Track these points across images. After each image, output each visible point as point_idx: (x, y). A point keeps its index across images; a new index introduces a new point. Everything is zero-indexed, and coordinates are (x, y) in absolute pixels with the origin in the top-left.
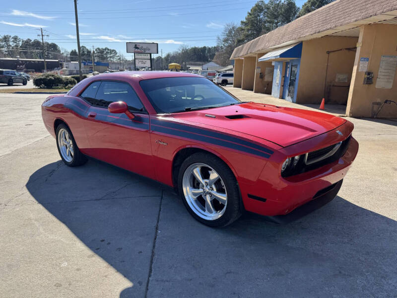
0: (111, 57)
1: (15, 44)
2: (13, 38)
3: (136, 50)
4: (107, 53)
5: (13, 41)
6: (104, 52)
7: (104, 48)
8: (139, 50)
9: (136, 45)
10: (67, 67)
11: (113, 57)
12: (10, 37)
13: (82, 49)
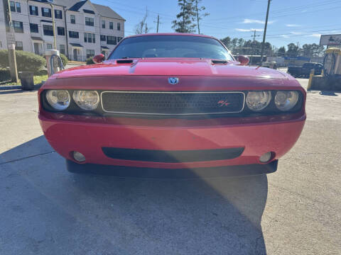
0: (316, 52)
3: (331, 42)
4: (314, 48)
6: (310, 47)
8: (334, 42)
9: (331, 37)
13: (291, 46)
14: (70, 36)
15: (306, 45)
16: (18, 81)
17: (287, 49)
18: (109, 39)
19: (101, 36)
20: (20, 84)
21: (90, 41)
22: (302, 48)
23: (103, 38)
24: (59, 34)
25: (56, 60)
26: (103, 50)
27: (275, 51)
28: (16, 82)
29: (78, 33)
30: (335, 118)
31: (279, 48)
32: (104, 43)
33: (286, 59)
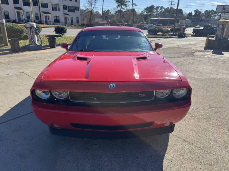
0: (214, 16)
1: (161, 10)
2: (160, 7)
3: (223, 10)
4: (212, 13)
5: (160, 9)
6: (210, 12)
7: (211, 10)
8: (225, 11)
9: (224, 7)
10: (181, 23)
11: (215, 16)
12: (159, 6)
13: (196, 11)
14: (42, 7)
15: (207, 11)
16: (9, 44)
17: (193, 14)
18: (70, 8)
19: (64, 6)
20: (10, 48)
21: (56, 10)
22: (204, 13)
23: (65, 8)
24: (34, 5)
25: (34, 30)
26: (66, 16)
27: (185, 15)
28: (7, 45)
29: (47, 4)
30: (218, 77)
31: (188, 13)
32: (66, 11)
33: (193, 21)
